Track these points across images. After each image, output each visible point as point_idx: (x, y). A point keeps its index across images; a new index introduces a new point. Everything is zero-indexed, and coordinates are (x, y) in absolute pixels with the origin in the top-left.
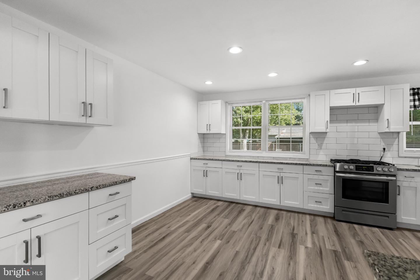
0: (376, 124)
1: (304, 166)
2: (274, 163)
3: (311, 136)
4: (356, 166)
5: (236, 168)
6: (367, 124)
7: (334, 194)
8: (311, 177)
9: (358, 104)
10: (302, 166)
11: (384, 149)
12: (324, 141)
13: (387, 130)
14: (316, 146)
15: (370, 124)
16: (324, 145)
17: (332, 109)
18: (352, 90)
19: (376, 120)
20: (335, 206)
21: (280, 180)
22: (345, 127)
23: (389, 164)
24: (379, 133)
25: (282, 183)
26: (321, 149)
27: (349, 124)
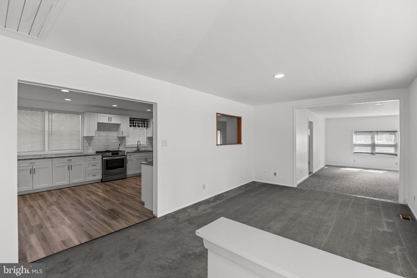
0: (117, 133)
1: (86, 157)
2: (65, 157)
3: (84, 139)
4: (112, 153)
5: (29, 165)
6: (113, 132)
7: (102, 169)
8: (89, 162)
9: (110, 123)
10: (84, 157)
11: (120, 144)
12: (92, 141)
13: (122, 136)
14: (87, 145)
15: (114, 133)
16: (92, 144)
17: (98, 123)
18: (108, 115)
19: (117, 130)
20: (102, 175)
21: (70, 168)
22: (103, 134)
23: (122, 151)
24: (118, 137)
25: (71, 169)
26: (90, 146)
27: (105, 132)
